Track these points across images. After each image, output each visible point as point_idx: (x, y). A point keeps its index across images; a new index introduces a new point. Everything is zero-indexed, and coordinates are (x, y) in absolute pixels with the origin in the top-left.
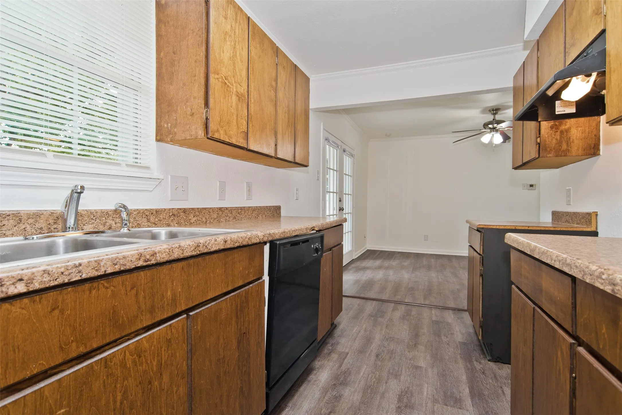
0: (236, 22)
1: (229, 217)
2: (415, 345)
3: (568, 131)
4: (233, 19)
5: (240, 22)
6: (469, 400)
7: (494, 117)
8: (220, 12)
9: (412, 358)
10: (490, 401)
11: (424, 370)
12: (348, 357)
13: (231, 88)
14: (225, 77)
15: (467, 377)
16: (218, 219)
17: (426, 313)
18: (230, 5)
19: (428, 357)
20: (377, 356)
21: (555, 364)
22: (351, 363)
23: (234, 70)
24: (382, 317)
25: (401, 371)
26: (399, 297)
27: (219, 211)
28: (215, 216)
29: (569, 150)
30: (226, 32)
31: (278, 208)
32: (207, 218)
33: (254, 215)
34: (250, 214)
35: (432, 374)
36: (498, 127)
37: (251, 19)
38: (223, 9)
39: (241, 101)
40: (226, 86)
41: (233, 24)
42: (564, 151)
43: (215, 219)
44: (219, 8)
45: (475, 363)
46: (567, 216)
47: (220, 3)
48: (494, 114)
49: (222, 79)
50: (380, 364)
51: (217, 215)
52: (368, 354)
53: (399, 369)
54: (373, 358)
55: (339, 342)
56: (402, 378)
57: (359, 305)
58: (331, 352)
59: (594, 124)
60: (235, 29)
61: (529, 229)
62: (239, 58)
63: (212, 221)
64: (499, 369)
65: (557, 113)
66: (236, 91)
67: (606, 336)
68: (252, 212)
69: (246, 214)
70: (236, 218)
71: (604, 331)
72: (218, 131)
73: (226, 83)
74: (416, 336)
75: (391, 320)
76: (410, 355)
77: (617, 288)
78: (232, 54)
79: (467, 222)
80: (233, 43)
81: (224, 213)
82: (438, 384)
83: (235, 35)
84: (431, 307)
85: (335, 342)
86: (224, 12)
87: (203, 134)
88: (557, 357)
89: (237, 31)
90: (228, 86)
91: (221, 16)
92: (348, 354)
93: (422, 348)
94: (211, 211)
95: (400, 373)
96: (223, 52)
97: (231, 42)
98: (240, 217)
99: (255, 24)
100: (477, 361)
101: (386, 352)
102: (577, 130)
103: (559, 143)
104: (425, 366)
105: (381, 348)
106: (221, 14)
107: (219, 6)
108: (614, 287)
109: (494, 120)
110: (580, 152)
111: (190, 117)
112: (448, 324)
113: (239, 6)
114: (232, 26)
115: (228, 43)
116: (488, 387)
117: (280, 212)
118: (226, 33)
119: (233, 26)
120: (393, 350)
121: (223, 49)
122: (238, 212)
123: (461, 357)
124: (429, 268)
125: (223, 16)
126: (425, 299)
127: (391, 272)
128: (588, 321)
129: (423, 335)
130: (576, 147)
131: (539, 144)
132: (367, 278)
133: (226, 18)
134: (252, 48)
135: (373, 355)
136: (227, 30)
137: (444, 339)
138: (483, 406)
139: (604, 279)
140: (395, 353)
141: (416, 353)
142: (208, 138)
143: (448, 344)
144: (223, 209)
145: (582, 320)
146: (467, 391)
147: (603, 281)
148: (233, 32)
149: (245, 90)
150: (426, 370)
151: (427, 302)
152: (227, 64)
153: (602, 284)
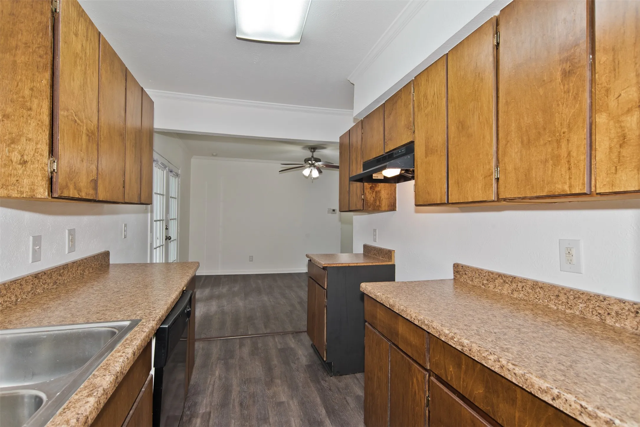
0: (87, 40)
1: (48, 284)
2: (272, 381)
3: (379, 192)
4: (84, 37)
5: (91, 39)
6: (328, 419)
7: (313, 154)
8: (71, 28)
9: (273, 395)
10: (341, 414)
11: (287, 405)
12: (211, 416)
13: (81, 126)
14: (75, 113)
15: (320, 398)
16: (32, 292)
17: (270, 341)
18: (81, 18)
19: (286, 389)
20: (241, 404)
21: (411, 387)
22: (217, 422)
23: (85, 103)
24: (232, 357)
25: (268, 412)
26: (242, 330)
27: (34, 279)
28: (29, 288)
29: (380, 206)
30: (77, 53)
31: (106, 255)
32: (18, 294)
33: (79, 272)
34: (74, 272)
35: (294, 405)
36: (317, 164)
37: (102, 36)
38: (74, 23)
39: (91, 141)
40: (76, 124)
41: (84, 42)
42: (377, 206)
43: (28, 293)
44: (69, 23)
45: (322, 382)
46: (375, 250)
47: (71, 15)
48: (313, 152)
49: (72, 116)
50: (246, 412)
51: (32, 286)
52: (231, 406)
53: (265, 411)
54: (237, 409)
55: (196, 402)
56: (271, 420)
57: (203, 349)
58: (190, 418)
59: (393, 189)
60: (86, 49)
61: (358, 265)
62: (89, 86)
64: (339, 382)
65: (374, 178)
66: (87, 129)
67: (453, 373)
68: (76, 269)
69: (70, 273)
70: (56, 283)
71: (451, 369)
72: (67, 186)
73: (76, 121)
74: (269, 369)
75: (241, 358)
76: (270, 393)
77: (465, 349)
78: (82, 81)
79: (307, 256)
80: (83, 67)
81: (41, 280)
82: (302, 414)
83: (85, 56)
84: (273, 334)
85: (191, 404)
86: (75, 28)
87: (47, 194)
88: (413, 383)
89: (88, 51)
90: (78, 124)
91: (72, 33)
92: (210, 413)
93: (278, 381)
94: (23, 282)
95: (268, 416)
96: (74, 80)
97: (82, 66)
98: (62, 279)
99: (105, 42)
100: (323, 380)
101: (248, 397)
102: (385, 192)
103: (375, 200)
104: (286, 400)
105: (242, 395)
106: (72, 30)
107: (70, 20)
108: (463, 348)
109: (312, 157)
110: (387, 208)
111: (20, 166)
112: (292, 349)
113: (90, 20)
114: (82, 46)
115: (79, 68)
116: (337, 402)
117: (109, 260)
118: (76, 55)
119: (84, 45)
120: (254, 392)
121: (73, 76)
122: (59, 274)
123: (311, 380)
124: (259, 291)
125: (73, 33)
126: (266, 327)
127: (224, 302)
128: (439, 361)
129: (276, 367)
130: (385, 203)
131: (363, 200)
132: (201, 313)
133: (76, 35)
134: (103, 72)
135: (237, 404)
136: (78, 51)
137: (294, 366)
138: (338, 421)
139: (455, 341)
140: (257, 395)
141: (275, 389)
142: (52, 197)
143: (297, 370)
144: (40, 275)
145: (434, 360)
146: (324, 411)
147: (455, 342)
148: (84, 52)
149: (95, 126)
150: (288, 404)
151: (268, 331)
152: (78, 95)
153: (454, 344)
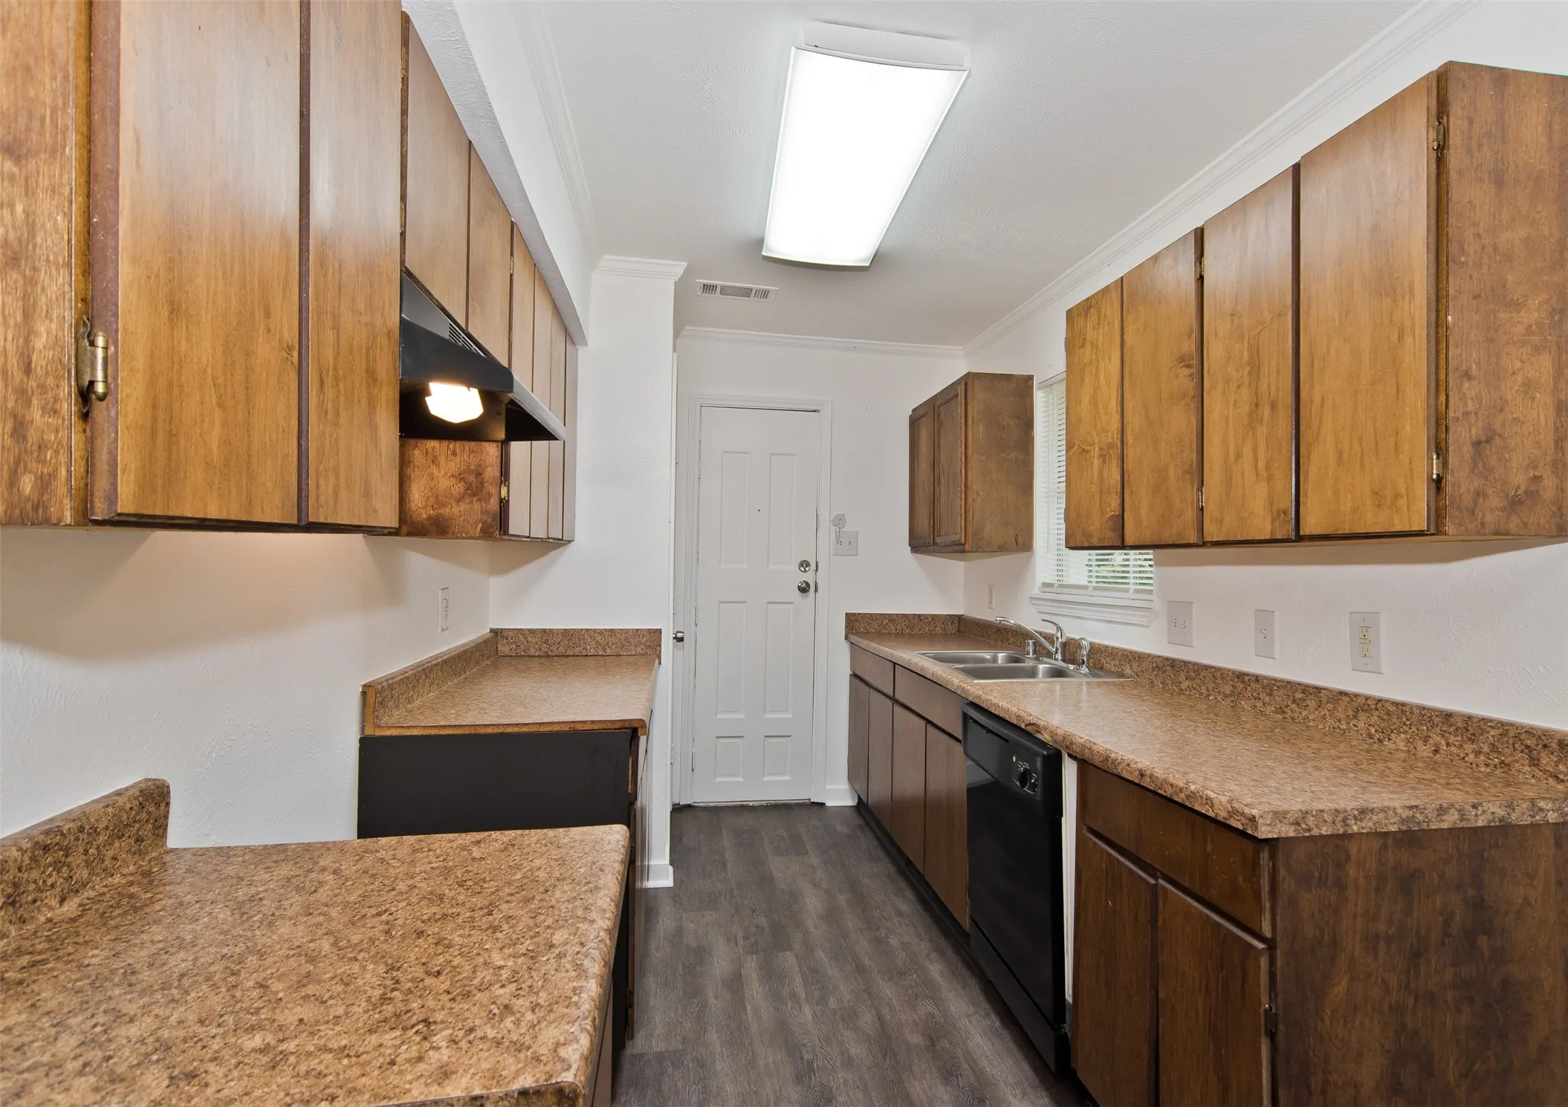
1: (1264, 704)
27: (1236, 680)
32: (1210, 689)
43: (1226, 696)
63: (1219, 698)
94: (1218, 675)
98: (1300, 713)
